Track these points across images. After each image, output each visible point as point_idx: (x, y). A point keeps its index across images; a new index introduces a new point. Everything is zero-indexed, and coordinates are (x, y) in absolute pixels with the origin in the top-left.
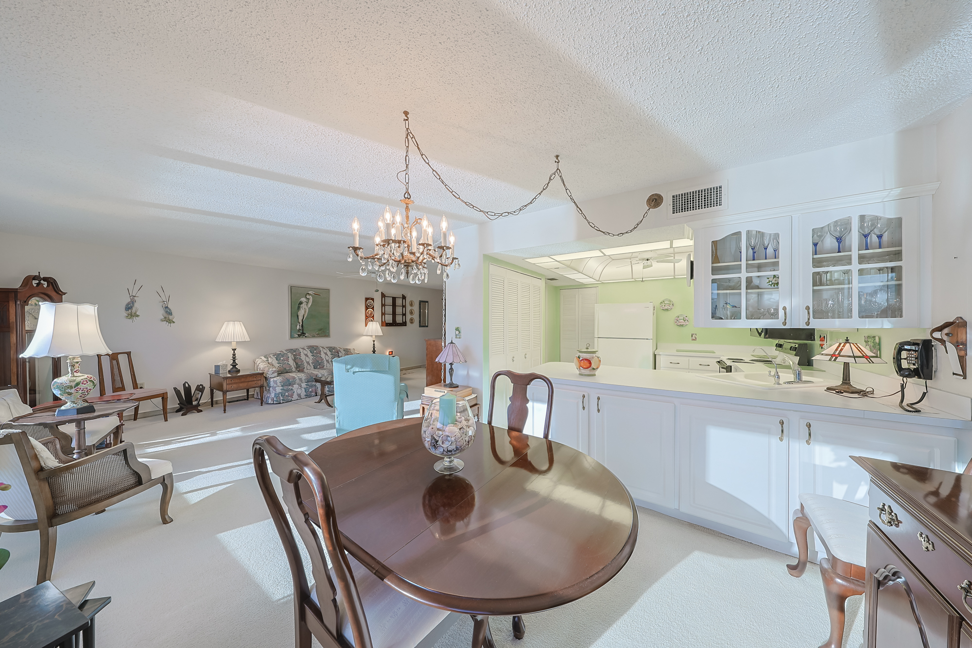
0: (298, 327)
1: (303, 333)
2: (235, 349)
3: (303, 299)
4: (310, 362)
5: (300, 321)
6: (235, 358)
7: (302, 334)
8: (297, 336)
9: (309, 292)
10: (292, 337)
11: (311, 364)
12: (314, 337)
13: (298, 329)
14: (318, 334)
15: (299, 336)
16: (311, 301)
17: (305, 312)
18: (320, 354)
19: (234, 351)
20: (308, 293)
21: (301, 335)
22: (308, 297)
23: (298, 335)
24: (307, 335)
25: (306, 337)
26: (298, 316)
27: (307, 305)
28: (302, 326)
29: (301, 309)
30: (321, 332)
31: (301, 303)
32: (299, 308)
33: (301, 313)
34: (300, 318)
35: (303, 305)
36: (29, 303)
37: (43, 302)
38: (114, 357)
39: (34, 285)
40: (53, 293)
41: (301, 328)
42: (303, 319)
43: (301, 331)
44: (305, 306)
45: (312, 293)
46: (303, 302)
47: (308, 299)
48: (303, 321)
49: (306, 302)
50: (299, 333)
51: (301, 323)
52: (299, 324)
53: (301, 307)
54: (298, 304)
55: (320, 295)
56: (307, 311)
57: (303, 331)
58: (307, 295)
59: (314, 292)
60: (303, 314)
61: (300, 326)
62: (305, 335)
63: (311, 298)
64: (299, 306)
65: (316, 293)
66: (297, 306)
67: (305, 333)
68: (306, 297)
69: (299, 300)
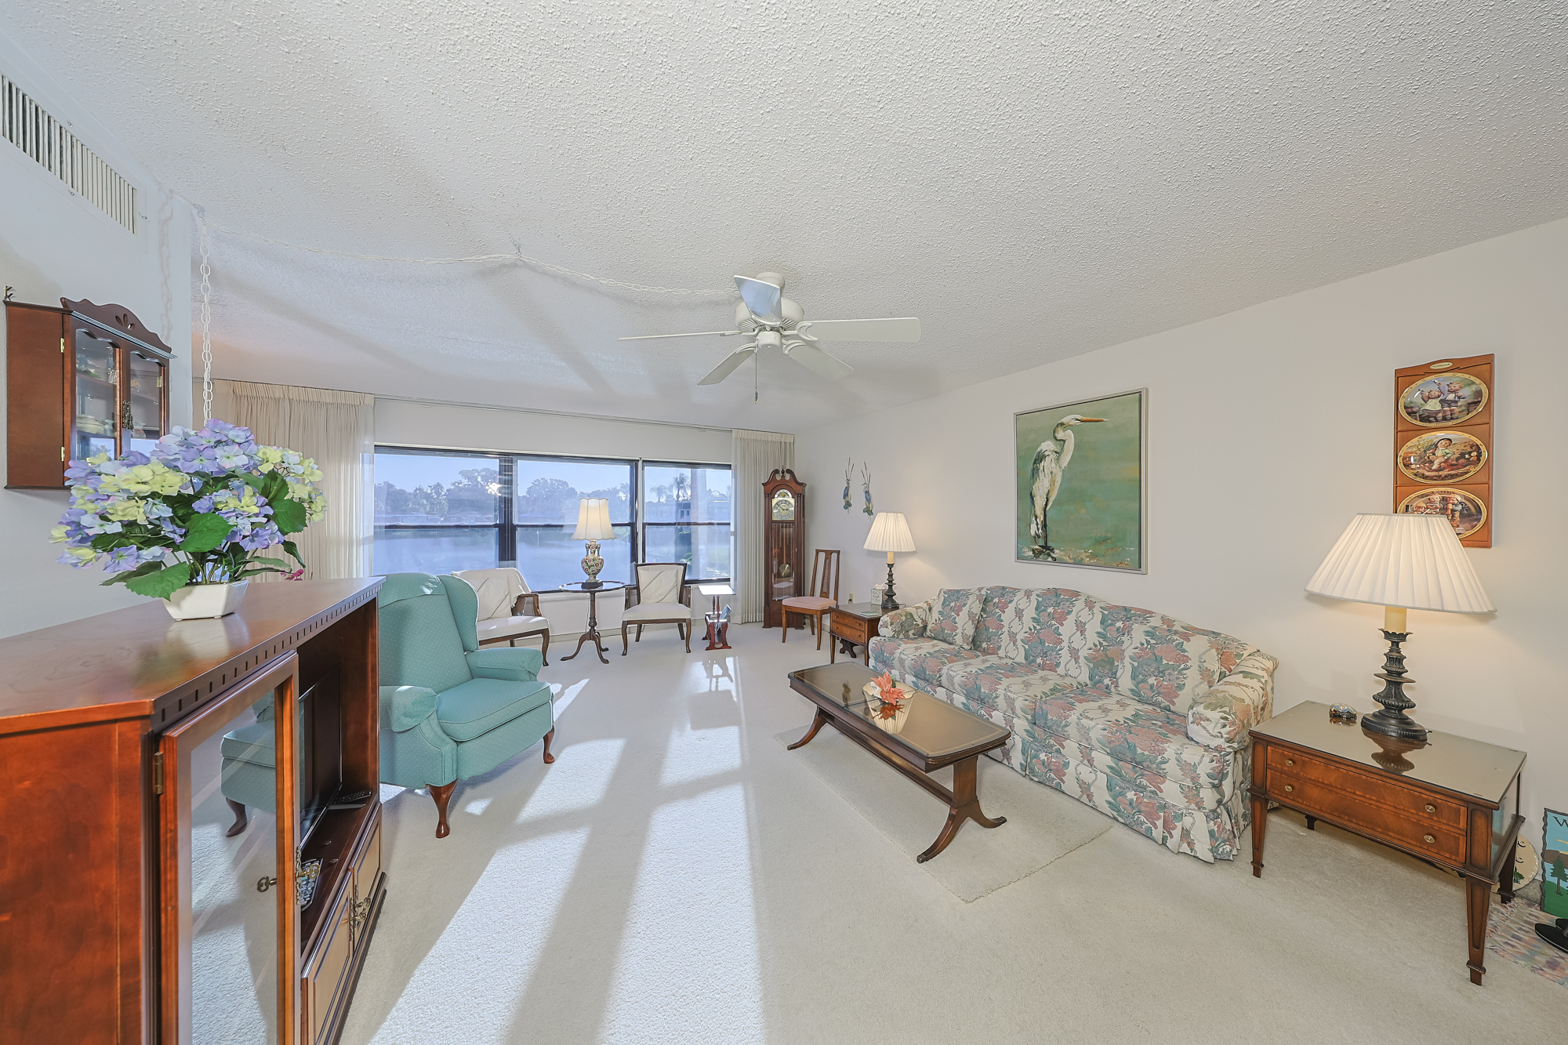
0: (1033, 529)
1: (1046, 548)
2: (893, 567)
3: (1048, 446)
4: (1020, 637)
5: (1039, 511)
6: (892, 581)
7: (1044, 551)
8: (1031, 553)
9: (1065, 420)
10: (1020, 554)
11: (1019, 643)
12: (1078, 563)
13: (1033, 533)
14: (1093, 556)
15: (1037, 554)
16: (1070, 446)
17: (1053, 482)
18: (1060, 621)
19: (890, 570)
20: (1062, 424)
21: (1041, 553)
22: (1060, 435)
23: (1033, 551)
24: (1057, 553)
25: (1055, 559)
26: (1032, 498)
27: (1058, 459)
28: (1045, 526)
29: (1041, 474)
30: (1103, 547)
31: (1040, 458)
32: (1035, 473)
33: (1041, 487)
34: (1039, 503)
35: (1047, 464)
36: (776, 496)
37: (789, 493)
38: (829, 553)
39: (778, 477)
40: (793, 485)
41: (1040, 531)
42: (1046, 505)
43: (1041, 542)
44: (1053, 465)
45: (1074, 422)
46: (1046, 453)
47: (1062, 442)
48: (1047, 513)
49: (1056, 452)
50: (1037, 547)
51: (1042, 519)
52: (1036, 520)
53: (1041, 468)
54: (1035, 463)
55: (1102, 421)
56: (1059, 479)
57: (1046, 543)
58: (1060, 429)
59: (1079, 417)
60: (1047, 491)
61: (1037, 524)
62: (1051, 554)
63: (1070, 436)
64: (1034, 469)
65: (1085, 418)
66: (1031, 467)
67: (1053, 549)
68: (1055, 438)
69: (1039, 450)
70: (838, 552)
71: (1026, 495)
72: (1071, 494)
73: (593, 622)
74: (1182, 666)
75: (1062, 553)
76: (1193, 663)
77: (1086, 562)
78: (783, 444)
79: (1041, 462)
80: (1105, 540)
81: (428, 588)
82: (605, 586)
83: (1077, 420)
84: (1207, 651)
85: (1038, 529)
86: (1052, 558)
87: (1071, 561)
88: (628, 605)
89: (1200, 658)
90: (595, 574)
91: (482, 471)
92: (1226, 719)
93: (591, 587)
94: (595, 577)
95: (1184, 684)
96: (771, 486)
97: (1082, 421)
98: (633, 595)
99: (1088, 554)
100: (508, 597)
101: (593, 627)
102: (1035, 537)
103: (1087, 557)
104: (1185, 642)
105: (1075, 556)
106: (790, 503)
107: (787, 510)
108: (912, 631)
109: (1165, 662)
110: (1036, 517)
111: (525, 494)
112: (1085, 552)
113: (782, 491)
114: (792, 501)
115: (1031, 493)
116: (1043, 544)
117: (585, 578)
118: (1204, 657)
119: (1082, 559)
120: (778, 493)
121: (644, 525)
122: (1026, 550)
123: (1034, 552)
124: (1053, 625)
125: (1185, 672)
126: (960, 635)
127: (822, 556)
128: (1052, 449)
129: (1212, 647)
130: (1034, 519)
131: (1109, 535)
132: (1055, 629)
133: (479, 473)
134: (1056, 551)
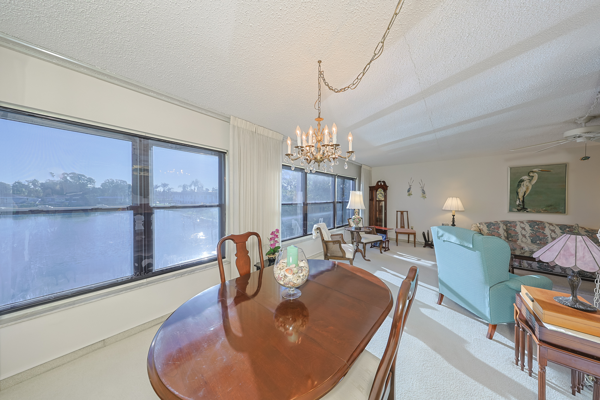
0: (518, 203)
2: (454, 215)
3: (525, 178)
5: (521, 197)
6: (454, 221)
7: (523, 208)
8: (516, 210)
10: (511, 211)
12: (538, 212)
14: (545, 210)
16: (536, 178)
17: (527, 189)
18: (543, 229)
19: (454, 217)
20: (533, 171)
21: (521, 210)
22: (532, 175)
23: (518, 209)
24: (529, 210)
26: (517, 193)
27: (530, 182)
28: (523, 202)
29: (522, 186)
30: (550, 208)
31: (522, 181)
32: (519, 186)
33: (522, 190)
34: (521, 195)
35: (525, 183)
37: (382, 190)
38: (402, 213)
39: (379, 184)
40: (385, 187)
41: (521, 203)
42: (524, 195)
43: (522, 206)
44: (528, 183)
45: (538, 171)
46: (525, 180)
47: (532, 177)
48: (524, 198)
49: (529, 180)
50: (519, 208)
51: (522, 199)
53: (522, 184)
54: (519, 182)
55: (550, 171)
56: (530, 188)
57: (524, 207)
58: (531, 173)
59: (540, 170)
60: (524, 191)
61: (520, 201)
63: (536, 175)
64: (519, 184)
66: (517, 184)
68: (529, 175)
69: (521, 178)
70: (407, 212)
71: (514, 192)
72: (536, 192)
75: (531, 210)
77: (542, 212)
78: (369, 171)
79: (522, 182)
80: (551, 206)
85: (520, 203)
86: (527, 211)
87: (535, 212)
91: (70, 174)
96: (377, 187)
97: (542, 171)
99: (543, 210)
102: (518, 205)
105: (537, 210)
107: (381, 196)
110: (519, 199)
111: (100, 187)
114: (383, 193)
115: (517, 192)
119: (540, 211)
120: (379, 190)
122: (514, 209)
127: (399, 213)
128: (527, 179)
130: (518, 199)
131: (553, 204)
133: (68, 175)
134: (528, 209)
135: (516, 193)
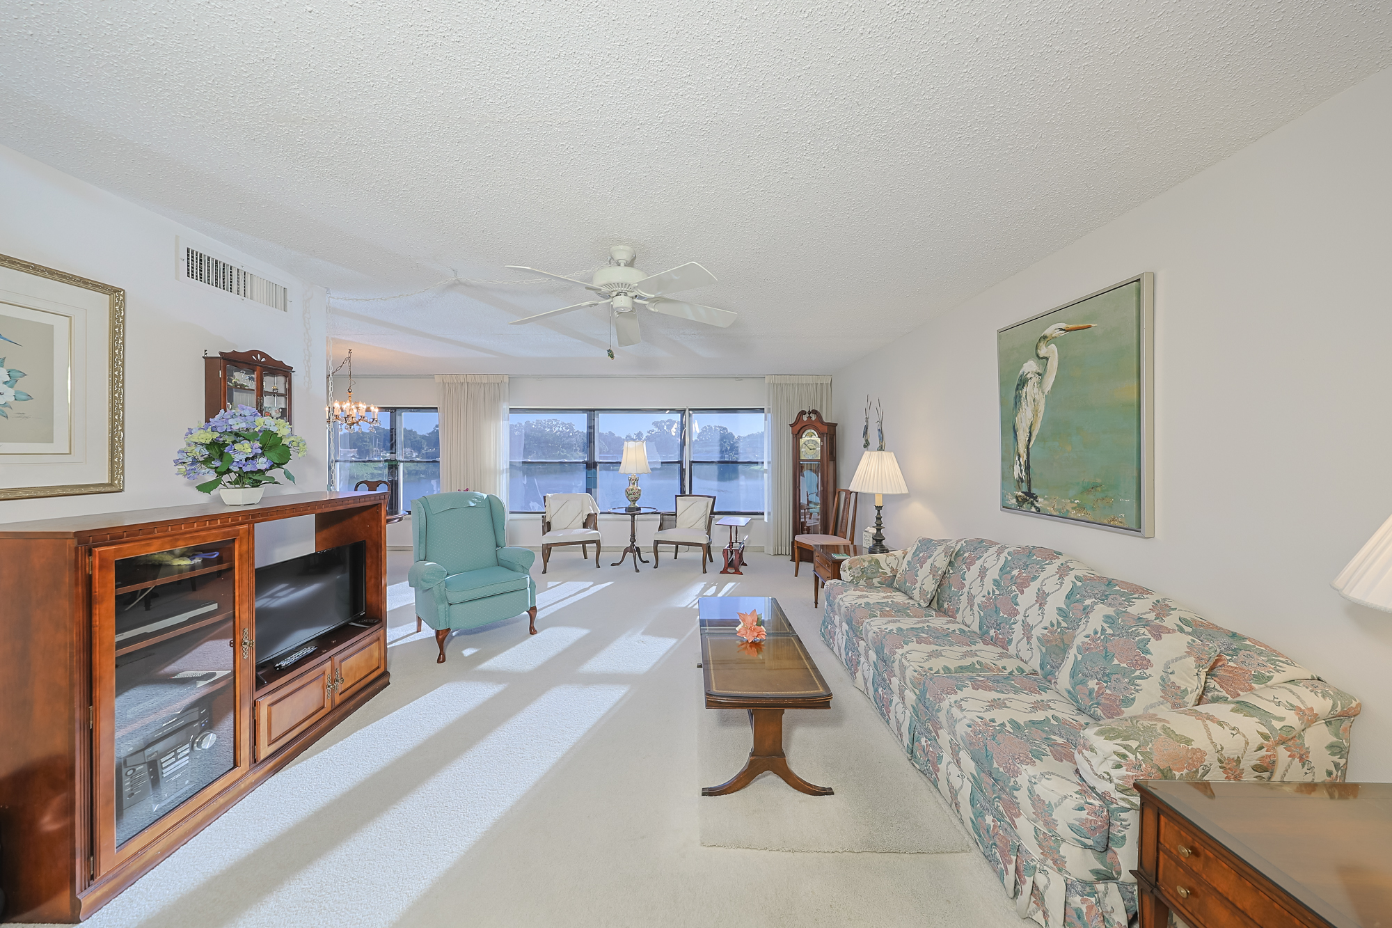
0: (1017, 472)
1: (1029, 494)
2: (881, 508)
3: (1030, 367)
4: (978, 600)
5: (1022, 449)
6: (880, 525)
7: (1027, 500)
8: (1014, 501)
9: (1047, 332)
10: (1004, 504)
11: (976, 608)
12: (1064, 517)
13: (1016, 476)
14: (1080, 508)
15: (1021, 502)
16: (1053, 364)
17: (1035, 412)
18: (1022, 587)
19: (879, 511)
20: (1045, 337)
21: (1025, 500)
22: (1043, 352)
23: (1017, 498)
24: (1041, 503)
25: (1038, 510)
26: (1015, 432)
27: (1040, 383)
28: (1028, 468)
29: (1024, 403)
30: (1092, 497)
31: (1023, 383)
32: (1018, 401)
33: (1025, 417)
34: (1023, 438)
35: (1030, 390)
36: (804, 436)
37: (816, 433)
38: (848, 493)
39: (805, 418)
40: (819, 425)
41: (1023, 473)
42: (1029, 441)
43: (1025, 488)
44: (1036, 390)
45: (1058, 333)
46: (1029, 376)
47: (1045, 360)
48: (1031, 451)
49: (1039, 374)
50: (1020, 493)
51: (1025, 459)
52: (1019, 459)
53: (1024, 396)
54: (1017, 389)
55: (1090, 327)
56: (1042, 408)
57: (1029, 489)
58: (1042, 345)
59: (1063, 326)
60: (1029, 424)
61: (1020, 465)
62: (1035, 502)
63: (1053, 352)
64: (1016, 396)
65: (1070, 326)
66: (1014, 394)
67: (1037, 497)
68: (1038, 356)
69: (1021, 372)
71: (1009, 429)
72: (1056, 428)
73: (633, 540)
74: (1137, 673)
75: (1046, 502)
76: (1155, 672)
77: (1072, 516)
78: (819, 386)
79: (1023, 387)
80: (1095, 487)
81: (473, 502)
82: (643, 510)
83: (1061, 329)
84: (1181, 658)
85: (1021, 471)
86: (1036, 508)
87: (1055, 514)
88: (661, 528)
89: (1167, 666)
90: (634, 501)
92: (1124, 756)
93: (633, 512)
94: (634, 504)
95: (1133, 699)
96: (798, 427)
97: (1067, 331)
98: (668, 520)
99: (1076, 505)
100: (581, 514)
101: (633, 543)
102: (1018, 482)
103: (1074, 508)
104: (1153, 640)
105: (1060, 507)
106: (817, 443)
107: (814, 449)
108: (878, 579)
109: (1116, 662)
110: (1019, 456)
112: (1071, 502)
113: (809, 431)
114: (819, 440)
115: (1014, 426)
116: (1025, 489)
117: (628, 504)
118: (1173, 667)
119: (1067, 511)
120: (805, 433)
121: (692, 463)
122: (1010, 497)
123: (1017, 500)
124: (1012, 592)
125: (1139, 682)
126: (918, 589)
127: (843, 495)
128: (1034, 370)
129: (1189, 654)
130: (1017, 459)
131: (1099, 481)
132: (1013, 597)
134: (1040, 500)
135: (1012, 430)
